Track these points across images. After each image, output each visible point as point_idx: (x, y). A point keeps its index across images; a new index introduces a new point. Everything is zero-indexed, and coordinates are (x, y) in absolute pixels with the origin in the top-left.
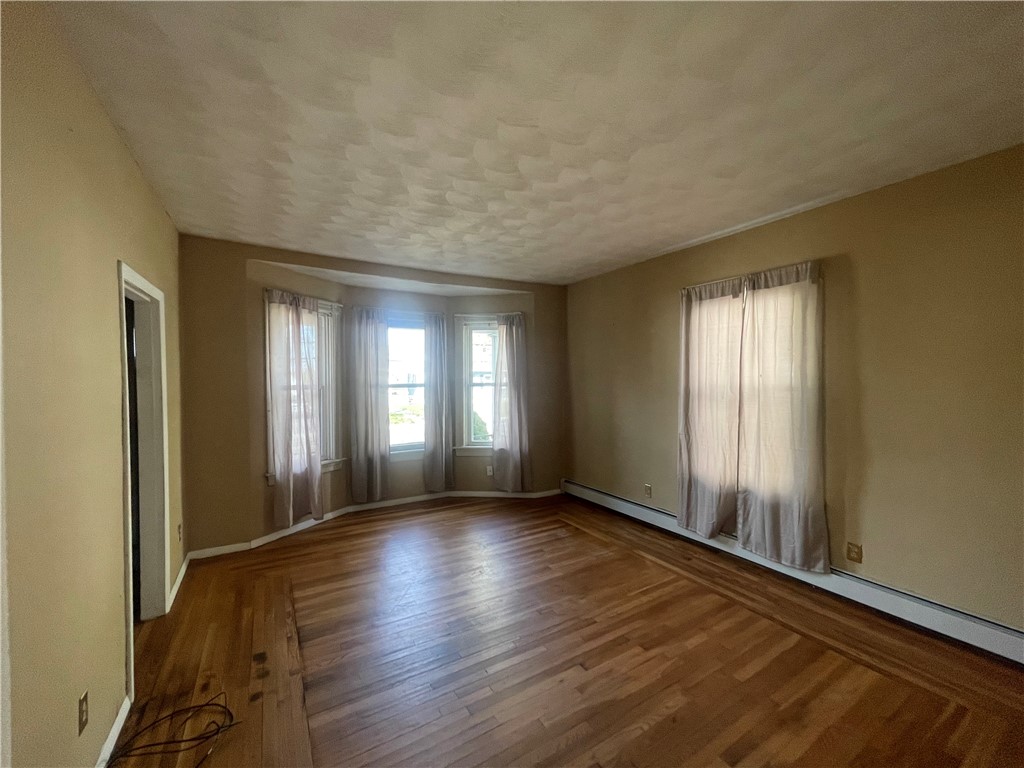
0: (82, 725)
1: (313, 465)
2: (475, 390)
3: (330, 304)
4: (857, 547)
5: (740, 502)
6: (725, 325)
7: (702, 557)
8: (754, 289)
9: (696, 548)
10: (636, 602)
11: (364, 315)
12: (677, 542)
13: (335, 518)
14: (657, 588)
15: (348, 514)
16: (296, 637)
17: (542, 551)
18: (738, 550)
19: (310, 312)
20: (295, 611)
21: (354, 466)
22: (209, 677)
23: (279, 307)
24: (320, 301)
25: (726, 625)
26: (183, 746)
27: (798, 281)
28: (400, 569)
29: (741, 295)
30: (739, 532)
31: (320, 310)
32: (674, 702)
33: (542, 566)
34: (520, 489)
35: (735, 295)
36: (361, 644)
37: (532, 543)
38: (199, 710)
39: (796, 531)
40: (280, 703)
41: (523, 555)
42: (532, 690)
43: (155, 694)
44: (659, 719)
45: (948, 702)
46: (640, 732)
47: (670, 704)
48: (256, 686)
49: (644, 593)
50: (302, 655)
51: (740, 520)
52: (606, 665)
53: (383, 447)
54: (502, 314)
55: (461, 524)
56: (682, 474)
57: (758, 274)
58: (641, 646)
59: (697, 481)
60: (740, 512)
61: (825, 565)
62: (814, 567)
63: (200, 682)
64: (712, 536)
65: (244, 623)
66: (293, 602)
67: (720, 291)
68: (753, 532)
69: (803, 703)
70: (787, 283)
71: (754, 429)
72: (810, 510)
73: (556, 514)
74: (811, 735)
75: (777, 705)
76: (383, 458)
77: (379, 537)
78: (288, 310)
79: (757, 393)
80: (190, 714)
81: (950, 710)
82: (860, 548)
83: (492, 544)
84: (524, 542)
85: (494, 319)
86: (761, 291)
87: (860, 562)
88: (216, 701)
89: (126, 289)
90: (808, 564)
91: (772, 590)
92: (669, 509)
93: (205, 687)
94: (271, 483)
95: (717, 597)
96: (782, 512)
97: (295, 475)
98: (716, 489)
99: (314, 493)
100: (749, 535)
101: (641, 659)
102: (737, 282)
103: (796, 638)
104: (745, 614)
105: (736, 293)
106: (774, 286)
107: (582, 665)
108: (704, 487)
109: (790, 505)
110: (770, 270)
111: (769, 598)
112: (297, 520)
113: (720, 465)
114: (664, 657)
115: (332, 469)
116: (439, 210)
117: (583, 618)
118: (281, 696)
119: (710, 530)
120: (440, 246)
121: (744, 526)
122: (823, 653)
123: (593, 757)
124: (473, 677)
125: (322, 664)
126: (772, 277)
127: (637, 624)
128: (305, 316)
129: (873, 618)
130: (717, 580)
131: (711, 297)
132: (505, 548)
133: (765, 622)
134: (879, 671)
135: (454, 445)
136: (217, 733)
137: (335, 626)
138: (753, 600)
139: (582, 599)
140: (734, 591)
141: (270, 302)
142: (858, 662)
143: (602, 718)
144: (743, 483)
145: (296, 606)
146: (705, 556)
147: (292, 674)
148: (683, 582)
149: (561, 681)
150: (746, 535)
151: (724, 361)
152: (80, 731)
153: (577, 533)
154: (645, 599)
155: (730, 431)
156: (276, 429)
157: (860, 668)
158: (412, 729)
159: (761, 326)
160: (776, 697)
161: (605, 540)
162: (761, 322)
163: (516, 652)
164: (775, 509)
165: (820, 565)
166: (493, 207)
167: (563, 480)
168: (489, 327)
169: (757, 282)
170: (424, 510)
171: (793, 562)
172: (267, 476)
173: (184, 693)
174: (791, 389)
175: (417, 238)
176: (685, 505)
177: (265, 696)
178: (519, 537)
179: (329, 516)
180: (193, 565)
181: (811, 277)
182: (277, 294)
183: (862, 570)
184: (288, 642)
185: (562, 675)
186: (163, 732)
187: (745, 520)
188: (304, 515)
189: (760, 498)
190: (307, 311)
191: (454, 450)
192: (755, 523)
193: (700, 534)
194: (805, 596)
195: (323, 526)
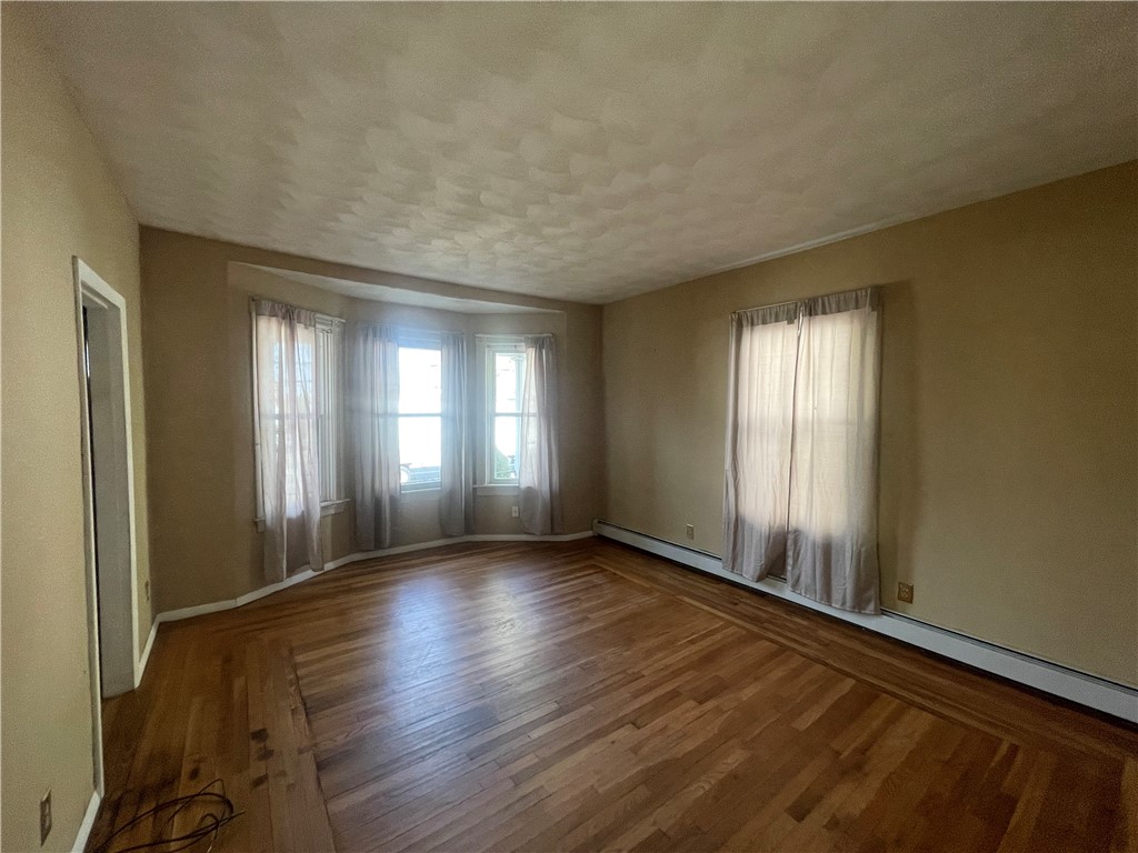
0: (45, 832)
1: (311, 507)
2: (498, 421)
3: (330, 318)
4: (908, 586)
5: (790, 542)
6: (779, 354)
7: (748, 601)
8: (810, 315)
9: (741, 592)
10: (685, 652)
11: (371, 332)
12: (723, 586)
13: (336, 569)
14: (705, 636)
15: (353, 563)
16: (301, 707)
17: (577, 599)
18: (787, 594)
19: (306, 327)
20: (298, 678)
21: (358, 509)
22: (200, 761)
23: (269, 320)
24: (318, 315)
25: (779, 673)
26: (173, 846)
27: (857, 308)
28: (420, 625)
29: (796, 321)
30: (789, 575)
31: (318, 326)
32: (734, 759)
33: (580, 616)
34: (550, 531)
35: (790, 321)
36: (382, 713)
37: (566, 591)
38: (189, 801)
39: (847, 573)
40: (290, 787)
41: (559, 605)
42: (583, 754)
43: (130, 786)
44: (721, 776)
45: (1001, 740)
46: (702, 792)
47: (729, 761)
48: (257, 769)
49: (692, 642)
50: (311, 730)
51: (790, 561)
52: (659, 722)
53: (392, 485)
54: (530, 336)
55: (485, 572)
56: (729, 513)
57: (815, 300)
58: (695, 699)
59: (743, 522)
60: (790, 553)
61: (876, 607)
62: (864, 609)
63: (186, 769)
64: (760, 579)
65: (236, 695)
66: (295, 667)
67: (773, 316)
68: (803, 574)
69: (864, 750)
70: (845, 310)
71: (807, 466)
72: (863, 549)
73: (590, 558)
74: (874, 783)
75: (838, 754)
76: (393, 499)
77: (392, 589)
78: (280, 324)
79: (810, 428)
80: (178, 808)
81: (1004, 748)
82: (912, 588)
83: (522, 593)
84: (555, 591)
85: (521, 341)
86: (818, 317)
87: (911, 602)
88: (209, 790)
89: (84, 295)
90: (859, 606)
91: (823, 633)
92: (712, 551)
93: (194, 774)
94: (261, 529)
95: (768, 643)
96: (833, 552)
97: (289, 520)
98: (765, 529)
99: (313, 541)
100: (799, 577)
101: (696, 713)
102: (792, 307)
103: (850, 683)
104: (797, 661)
105: (791, 318)
106: (831, 313)
107: (634, 724)
108: (752, 528)
109: (843, 546)
110: (827, 296)
111: (820, 642)
112: (291, 571)
113: (770, 503)
114: (718, 711)
115: (332, 511)
116: (470, 212)
117: (629, 672)
118: (291, 780)
119: (757, 574)
120: (466, 255)
121: (793, 568)
122: (877, 696)
123: (654, 823)
124: (516, 744)
125: (339, 738)
126: (830, 304)
127: (687, 676)
128: (300, 330)
129: (921, 658)
130: (766, 625)
131: (764, 322)
132: (536, 597)
133: (819, 668)
134: (933, 712)
135: (475, 483)
136: (216, 828)
137: (347, 694)
138: (804, 645)
139: (627, 650)
140: (786, 637)
141: (257, 315)
142: (912, 704)
143: (660, 780)
144: (793, 523)
145: (298, 673)
146: (754, 601)
147: (301, 752)
148: (732, 629)
149: (613, 742)
150: (795, 577)
151: (776, 393)
152: (43, 840)
153: (614, 579)
154: (695, 648)
155: (782, 467)
156: (266, 465)
157: (914, 712)
158: (451, 806)
159: (817, 355)
160: (835, 745)
161: (646, 586)
162: (817, 352)
163: (560, 712)
164: (827, 550)
165: (872, 606)
166: (534, 211)
167: (596, 521)
168: (515, 349)
169: (814, 307)
170: (439, 558)
171: (844, 604)
172: (256, 523)
173: (169, 782)
174: (848, 422)
175: (438, 244)
176: (731, 546)
177: (270, 779)
178: (551, 585)
179: (329, 566)
180: (164, 630)
181: (870, 305)
182: (266, 306)
183: (913, 610)
184: (293, 714)
185: (614, 736)
186: (146, 831)
187: (796, 561)
188: (299, 567)
189: (811, 538)
190: (302, 326)
191: (474, 489)
192: (805, 565)
193: (747, 577)
194: (856, 638)
195: (322, 577)
